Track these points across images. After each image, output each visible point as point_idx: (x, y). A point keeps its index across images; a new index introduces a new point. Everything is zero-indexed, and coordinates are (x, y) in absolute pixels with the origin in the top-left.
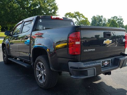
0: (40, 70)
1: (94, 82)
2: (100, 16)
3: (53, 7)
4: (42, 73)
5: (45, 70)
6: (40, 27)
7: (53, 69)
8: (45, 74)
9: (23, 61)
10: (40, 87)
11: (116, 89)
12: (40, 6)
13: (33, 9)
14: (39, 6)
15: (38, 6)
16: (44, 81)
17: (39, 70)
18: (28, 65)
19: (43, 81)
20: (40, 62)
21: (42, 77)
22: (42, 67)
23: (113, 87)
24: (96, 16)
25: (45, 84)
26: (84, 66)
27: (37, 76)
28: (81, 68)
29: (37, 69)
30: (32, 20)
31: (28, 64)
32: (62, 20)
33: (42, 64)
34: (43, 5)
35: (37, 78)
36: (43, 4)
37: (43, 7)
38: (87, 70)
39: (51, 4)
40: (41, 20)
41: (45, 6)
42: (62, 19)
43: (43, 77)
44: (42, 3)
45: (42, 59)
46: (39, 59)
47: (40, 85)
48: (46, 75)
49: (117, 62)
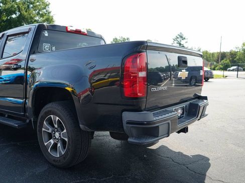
0: (53, 131)
1: (150, 148)
2: (126, 38)
3: (45, 17)
4: (57, 137)
5: (65, 131)
6: (46, 46)
7: (86, 127)
8: (66, 139)
9: (6, 116)
10: (53, 165)
11: (189, 155)
12: (21, 15)
13: (5, 19)
14: (18, 14)
15: (16, 14)
16: (63, 153)
17: (50, 131)
18: (19, 122)
19: (60, 153)
20: (52, 116)
21: (57, 144)
22: (56, 126)
23: (185, 153)
24: (118, 38)
25: (66, 159)
26: (155, 119)
27: (46, 144)
28: (149, 123)
29: (43, 129)
30: (28, 32)
31: (20, 120)
32: (86, 35)
33: (57, 118)
34: (25, 14)
35: (46, 148)
36: (26, 12)
37: (26, 17)
38: (158, 127)
39: (41, 13)
40: (46, 32)
41: (30, 14)
42: (86, 33)
43: (59, 145)
44: (23, 9)
45: (58, 110)
46: (50, 109)
47: (54, 160)
48: (69, 140)
49: (194, 110)
